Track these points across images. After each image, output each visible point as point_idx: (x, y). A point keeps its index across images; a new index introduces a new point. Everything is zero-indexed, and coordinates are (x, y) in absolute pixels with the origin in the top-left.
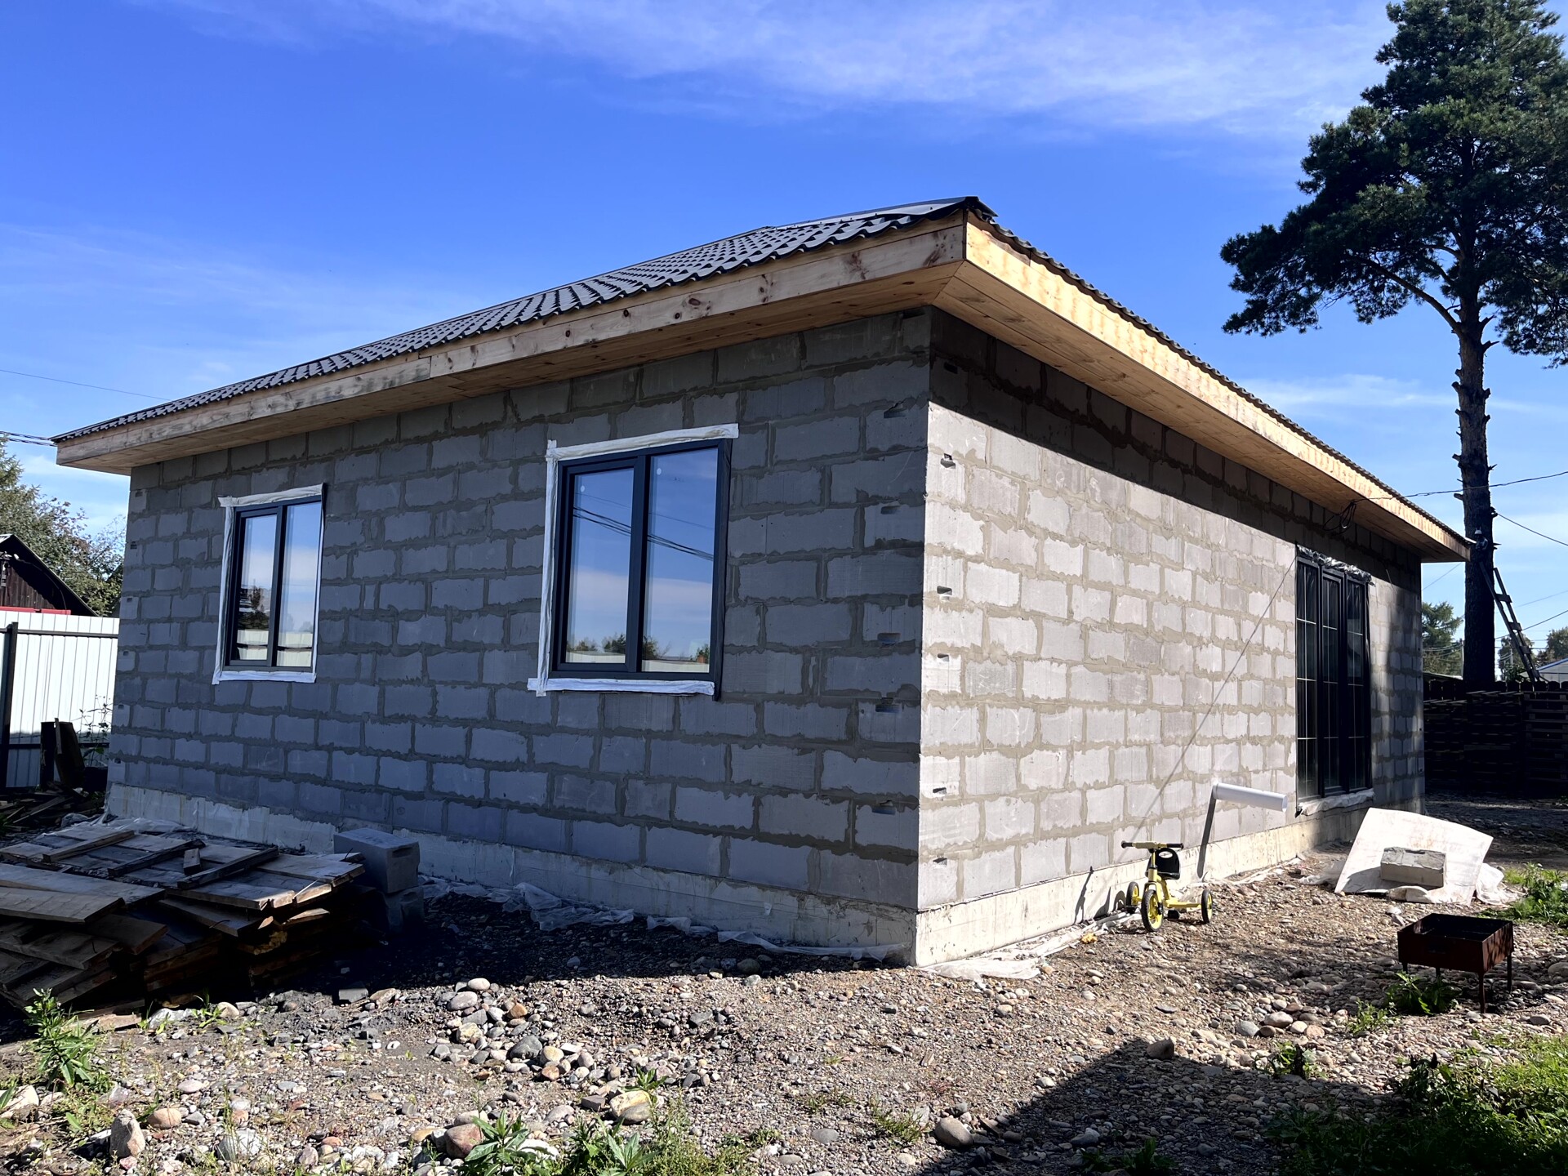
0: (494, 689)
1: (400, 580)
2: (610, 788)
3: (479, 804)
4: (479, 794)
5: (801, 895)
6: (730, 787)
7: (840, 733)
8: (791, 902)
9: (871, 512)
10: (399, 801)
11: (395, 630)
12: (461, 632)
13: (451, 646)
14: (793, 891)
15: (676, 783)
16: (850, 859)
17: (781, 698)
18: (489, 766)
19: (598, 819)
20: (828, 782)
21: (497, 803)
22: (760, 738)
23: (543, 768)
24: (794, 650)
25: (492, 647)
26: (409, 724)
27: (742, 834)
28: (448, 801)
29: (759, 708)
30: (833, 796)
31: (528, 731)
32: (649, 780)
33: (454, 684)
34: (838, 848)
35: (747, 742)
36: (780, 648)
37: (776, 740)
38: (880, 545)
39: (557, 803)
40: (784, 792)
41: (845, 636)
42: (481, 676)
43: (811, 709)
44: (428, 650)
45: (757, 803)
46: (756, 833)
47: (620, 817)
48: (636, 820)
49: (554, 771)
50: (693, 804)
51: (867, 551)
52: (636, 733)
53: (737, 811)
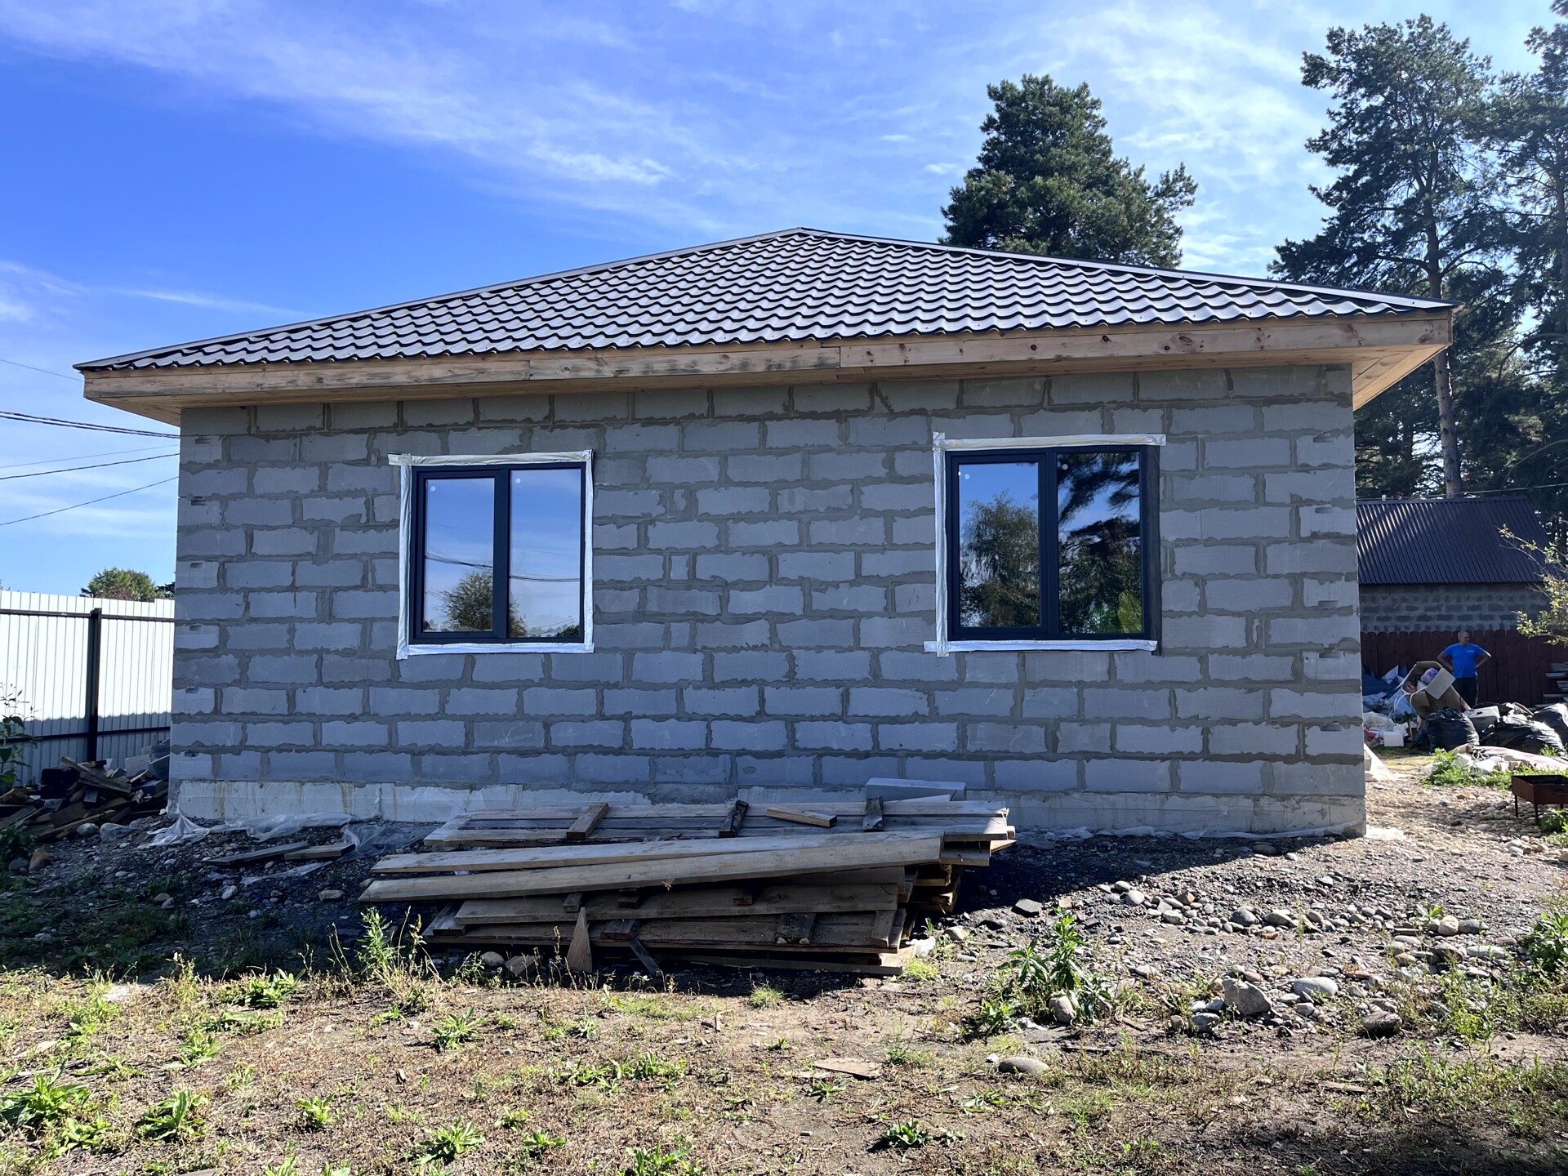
0: (876, 653)
1: (728, 551)
2: (1039, 732)
3: (866, 755)
4: (867, 746)
5: (1256, 798)
6: (1175, 721)
7: (1288, 675)
8: (1246, 804)
9: (1305, 512)
10: (749, 760)
11: (724, 601)
12: (821, 601)
13: (809, 613)
14: (1248, 796)
15: (1114, 723)
16: (1301, 767)
17: (1225, 650)
18: (875, 721)
19: (1023, 757)
20: (1276, 710)
21: (891, 753)
22: (1206, 682)
23: (950, 718)
24: (1238, 614)
25: (870, 615)
26: (755, 688)
27: (1192, 757)
28: (820, 756)
29: (1203, 660)
30: (1284, 722)
31: (928, 689)
32: (1082, 720)
33: (819, 649)
34: (1289, 759)
35: (1190, 686)
36: (1221, 612)
37: (1221, 683)
38: (1315, 536)
39: (971, 747)
40: (1233, 722)
41: (1287, 602)
42: (857, 640)
43: (1257, 658)
44: (776, 619)
45: (1206, 732)
46: (1207, 755)
47: (1052, 751)
48: (1071, 755)
49: (963, 721)
50: (1132, 737)
51: (1303, 540)
52: (1067, 684)
53: (1189, 739)
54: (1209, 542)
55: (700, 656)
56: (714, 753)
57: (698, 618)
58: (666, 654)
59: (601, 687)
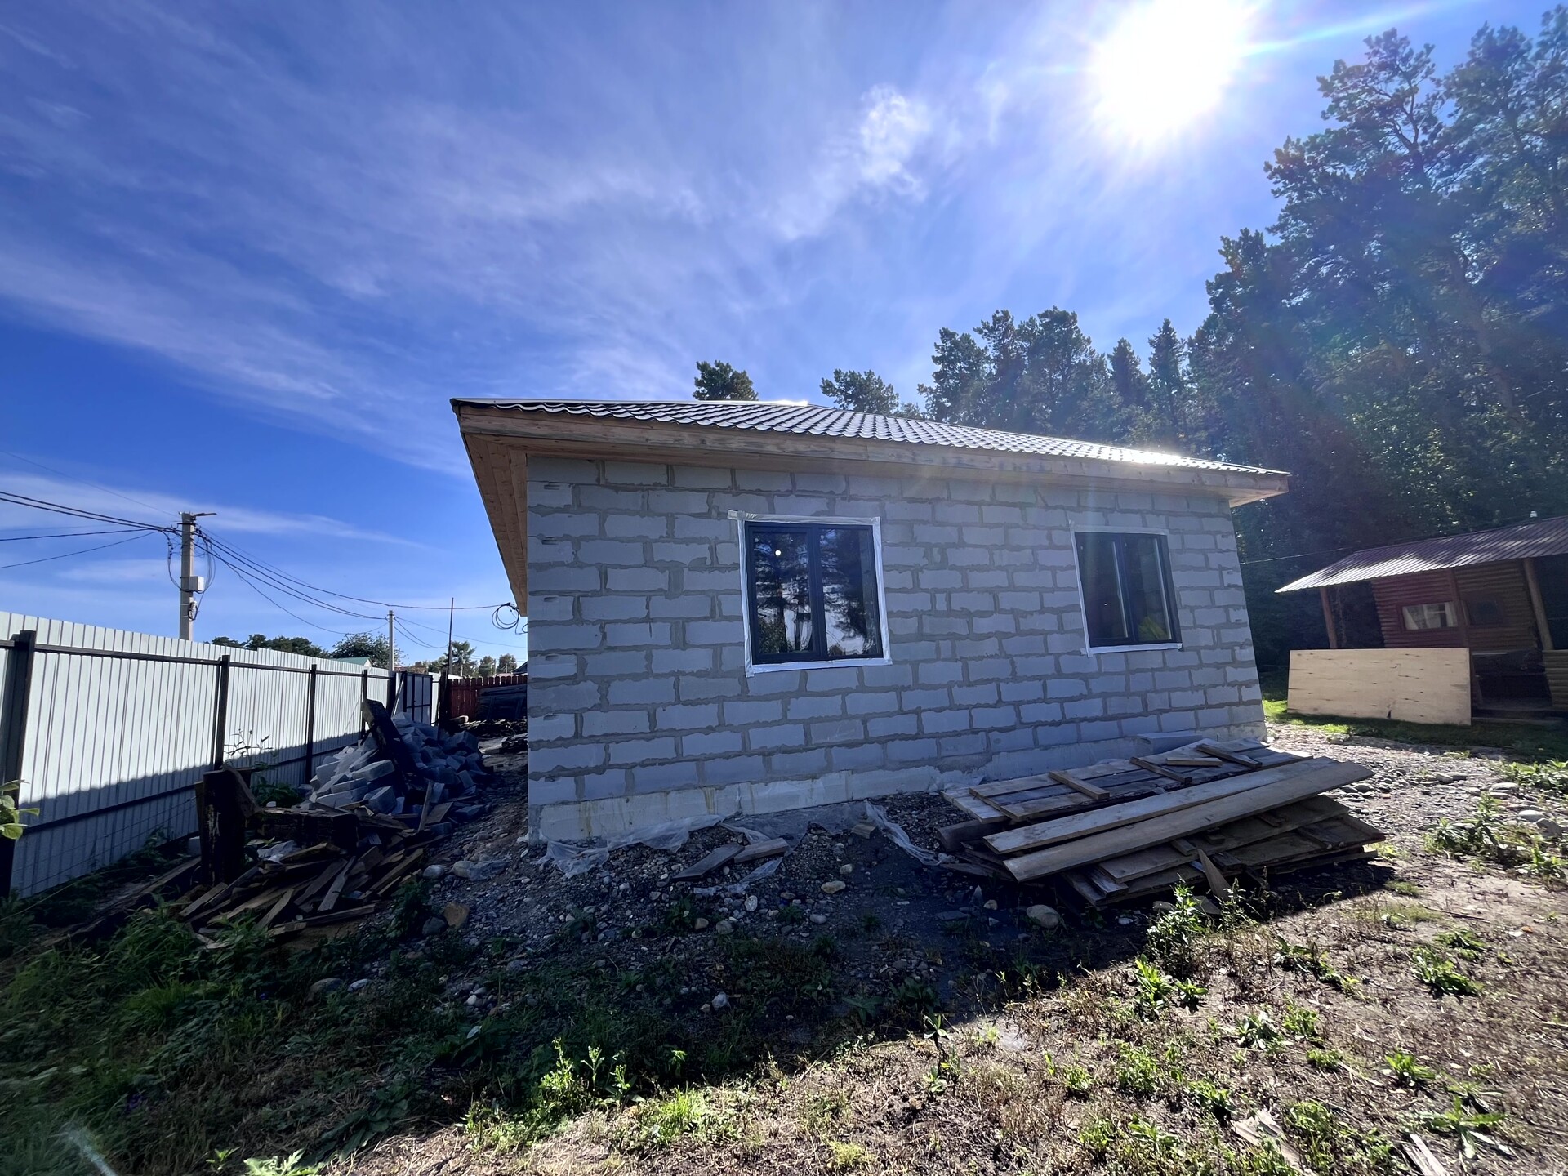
0: (1057, 656)
1: (969, 591)
2: (1138, 699)
3: (1059, 724)
4: (1059, 718)
5: (1228, 727)
6: (1194, 688)
7: (1229, 659)
8: (1225, 730)
9: (1225, 573)
10: (995, 735)
11: (970, 625)
12: (1025, 624)
13: (1019, 632)
14: (1225, 726)
15: (1170, 690)
16: (1242, 707)
17: (1207, 647)
18: (1062, 701)
19: (1134, 716)
20: (1230, 679)
21: (1072, 721)
22: (1201, 665)
23: (1099, 695)
24: (1208, 627)
25: (1051, 632)
26: (994, 684)
27: (1201, 707)
28: (1036, 727)
29: (1199, 653)
30: (1232, 685)
31: (1085, 678)
32: (1157, 692)
33: (1027, 656)
34: (1237, 704)
35: (1197, 668)
36: (1203, 627)
37: (1209, 665)
38: (1230, 586)
39: (1110, 713)
40: (1215, 686)
41: (1224, 621)
42: (1047, 649)
43: (1218, 650)
44: (1002, 636)
45: (1205, 693)
46: (1208, 706)
47: (1146, 713)
48: (1154, 712)
49: (1105, 696)
50: (1179, 699)
51: (1226, 588)
52: (1147, 670)
53: (1197, 698)
54: (1192, 589)
55: (960, 664)
56: (975, 732)
57: (954, 637)
58: (939, 664)
59: (899, 690)
